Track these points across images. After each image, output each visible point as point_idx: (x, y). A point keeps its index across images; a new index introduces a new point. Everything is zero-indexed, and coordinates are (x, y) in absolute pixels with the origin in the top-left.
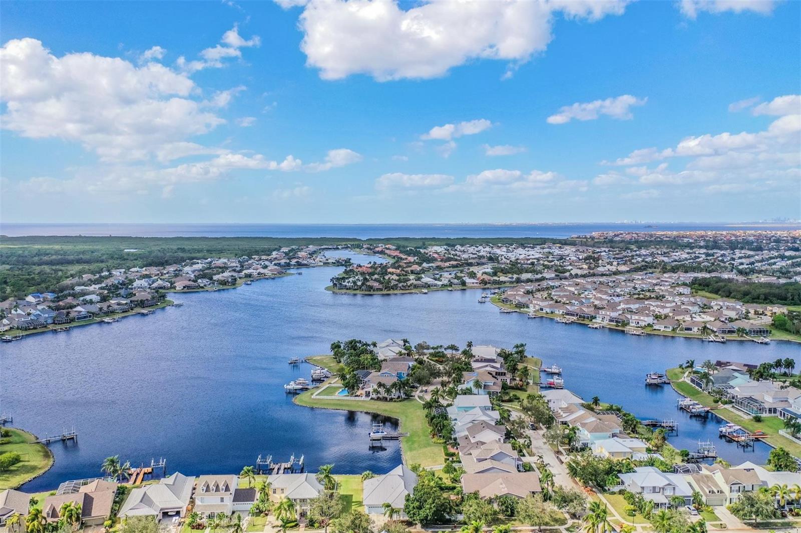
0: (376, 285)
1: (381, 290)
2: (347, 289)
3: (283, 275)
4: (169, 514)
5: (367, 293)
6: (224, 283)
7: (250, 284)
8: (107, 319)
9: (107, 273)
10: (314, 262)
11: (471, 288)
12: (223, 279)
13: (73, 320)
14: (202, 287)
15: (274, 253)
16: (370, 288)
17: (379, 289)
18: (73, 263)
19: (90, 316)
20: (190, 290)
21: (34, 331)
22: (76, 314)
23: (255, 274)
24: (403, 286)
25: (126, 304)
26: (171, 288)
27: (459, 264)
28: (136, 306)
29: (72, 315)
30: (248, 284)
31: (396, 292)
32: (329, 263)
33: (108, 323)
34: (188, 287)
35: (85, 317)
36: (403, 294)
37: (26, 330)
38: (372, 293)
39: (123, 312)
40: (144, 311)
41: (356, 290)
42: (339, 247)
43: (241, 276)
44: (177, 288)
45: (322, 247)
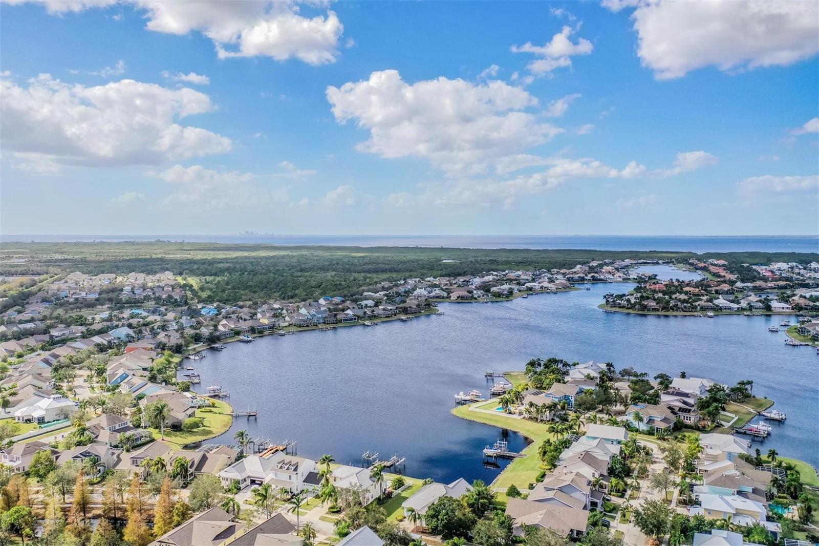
0: (652, 304)
1: (658, 310)
2: (620, 307)
3: (568, 289)
4: (256, 482)
5: (640, 312)
6: (498, 295)
7: (526, 297)
8: (367, 323)
9: (403, 282)
10: (612, 277)
11: (779, 314)
12: (498, 291)
13: (340, 321)
14: (476, 299)
15: (578, 267)
16: (644, 308)
17: (654, 310)
18: (386, 272)
19: (355, 319)
20: (463, 301)
21: (306, 328)
22: (344, 316)
23: (537, 287)
24: (685, 307)
25: (391, 309)
26: (447, 298)
27: (789, 285)
28: (400, 312)
29: (339, 317)
30: (524, 297)
31: (675, 313)
32: (629, 279)
33: (368, 326)
34: (463, 298)
35: (351, 320)
36: (685, 316)
37: (300, 327)
38: (646, 312)
39: (386, 317)
40: (404, 317)
41: (629, 308)
42: (660, 262)
43: (522, 289)
44: (452, 298)
45: (639, 261)
